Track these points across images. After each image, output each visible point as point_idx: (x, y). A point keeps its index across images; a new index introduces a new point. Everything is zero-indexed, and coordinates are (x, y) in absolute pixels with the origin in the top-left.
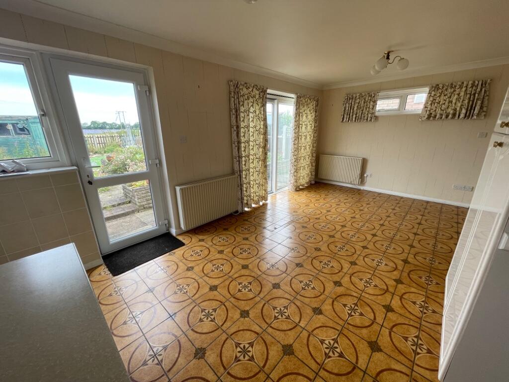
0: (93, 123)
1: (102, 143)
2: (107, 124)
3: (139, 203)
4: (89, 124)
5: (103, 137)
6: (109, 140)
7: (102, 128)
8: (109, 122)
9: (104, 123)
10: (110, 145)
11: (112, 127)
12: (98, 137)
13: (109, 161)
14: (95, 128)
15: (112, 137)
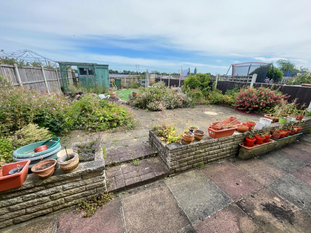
0: (124, 71)
1: (128, 82)
2: (130, 72)
3: (172, 166)
4: (122, 72)
5: (129, 78)
6: (132, 80)
7: (127, 74)
8: (131, 71)
9: (129, 71)
10: (132, 83)
11: (132, 73)
12: (127, 78)
13: (134, 96)
14: (125, 74)
15: (134, 78)
